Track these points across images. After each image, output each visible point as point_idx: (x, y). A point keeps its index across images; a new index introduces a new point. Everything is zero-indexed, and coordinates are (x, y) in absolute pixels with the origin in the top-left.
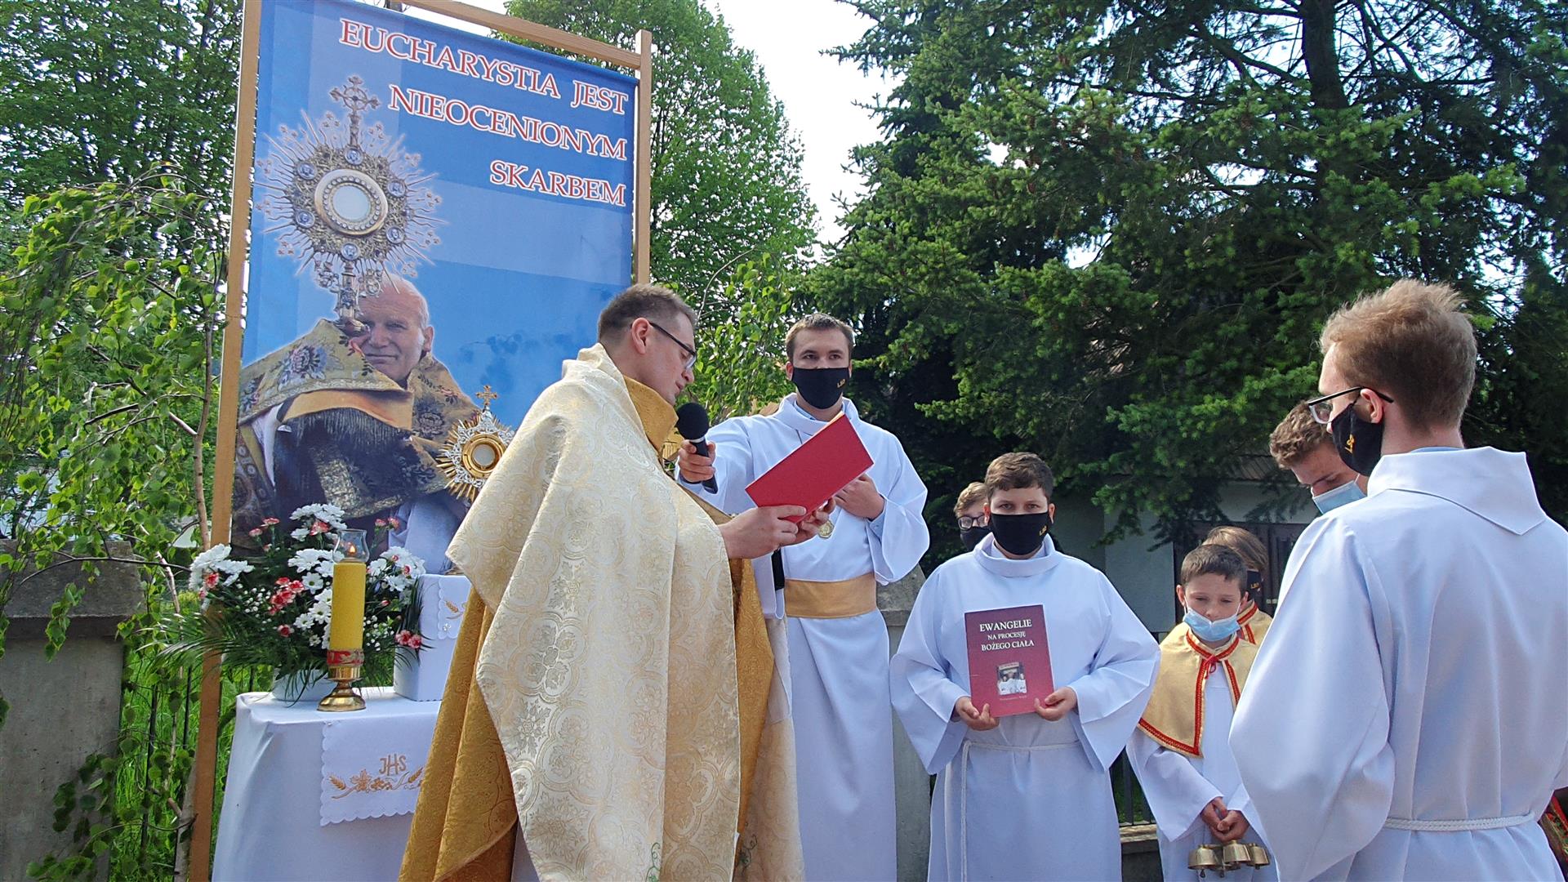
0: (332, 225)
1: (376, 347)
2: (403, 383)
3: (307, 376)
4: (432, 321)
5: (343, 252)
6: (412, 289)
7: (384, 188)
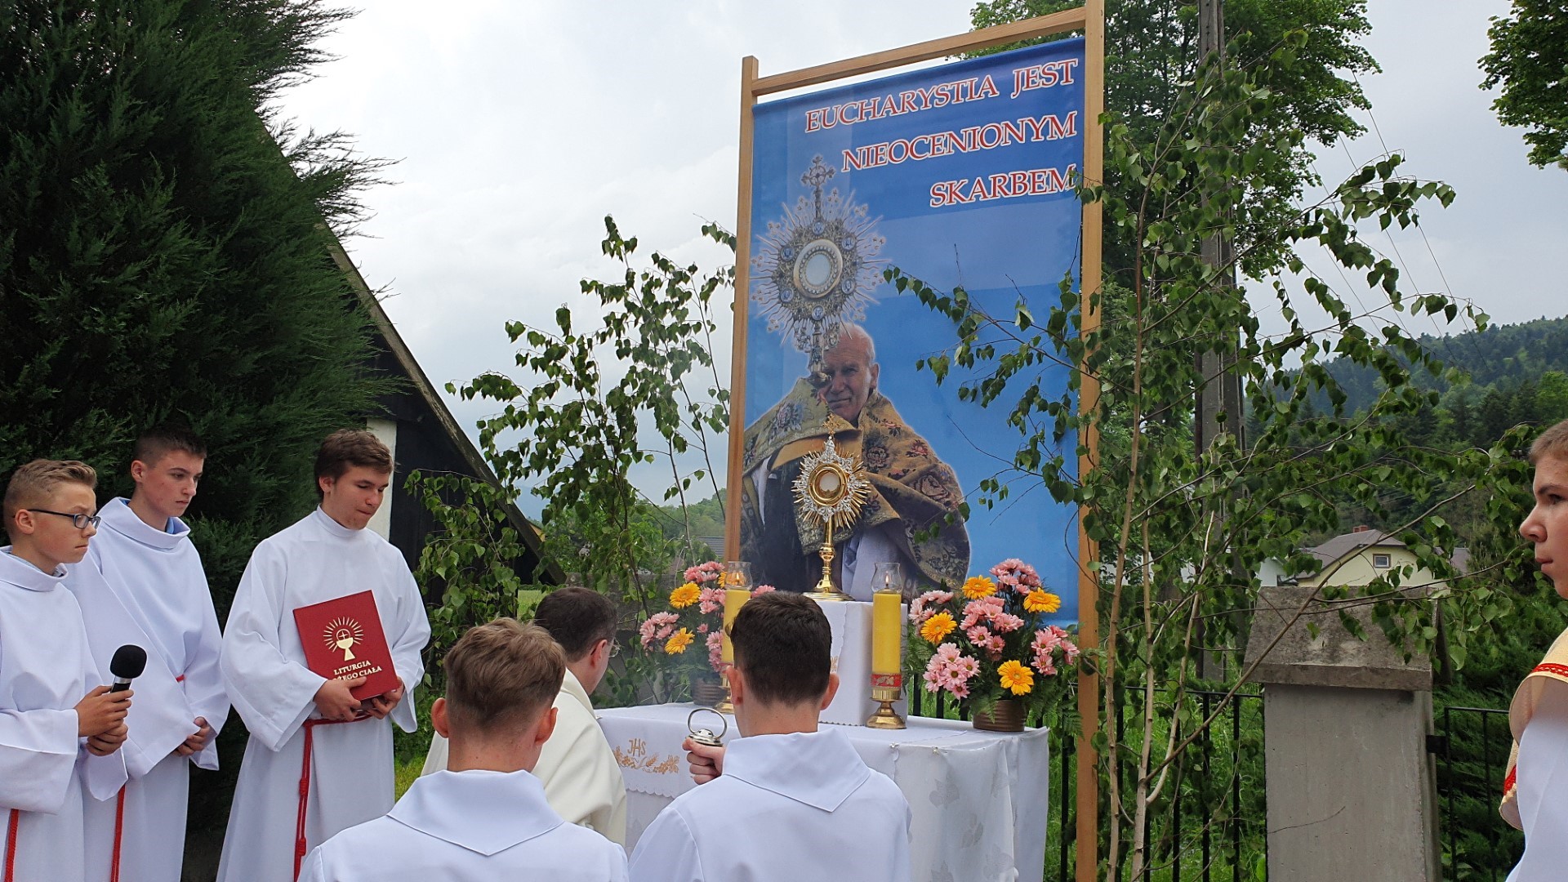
0: (805, 294)
1: (836, 393)
2: (855, 423)
3: (789, 429)
4: (878, 359)
5: (813, 314)
6: (862, 332)
7: (840, 247)
